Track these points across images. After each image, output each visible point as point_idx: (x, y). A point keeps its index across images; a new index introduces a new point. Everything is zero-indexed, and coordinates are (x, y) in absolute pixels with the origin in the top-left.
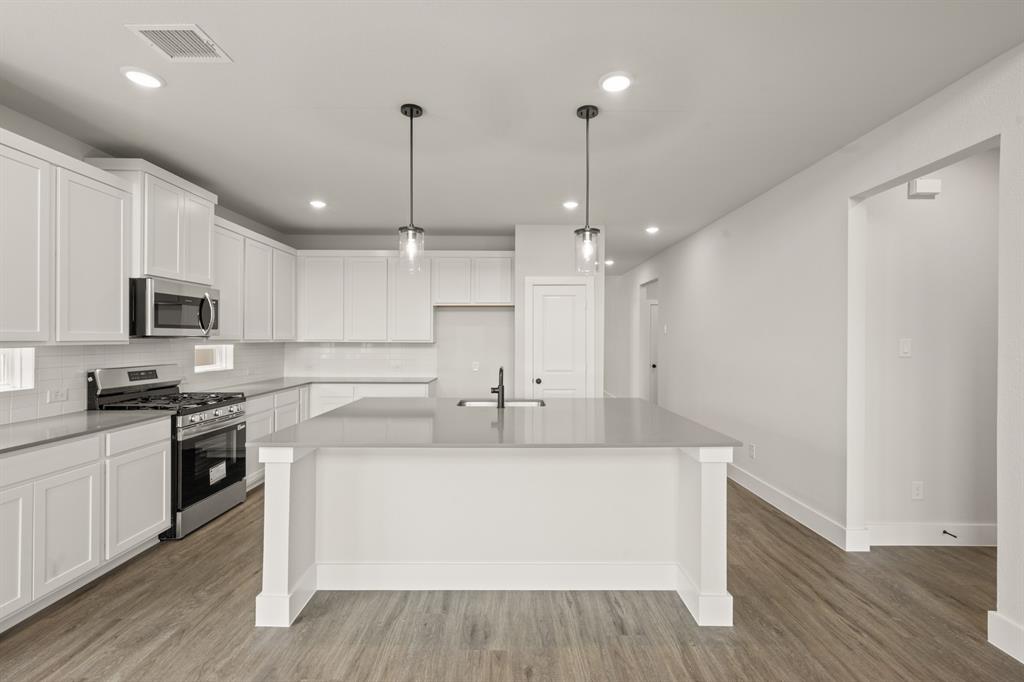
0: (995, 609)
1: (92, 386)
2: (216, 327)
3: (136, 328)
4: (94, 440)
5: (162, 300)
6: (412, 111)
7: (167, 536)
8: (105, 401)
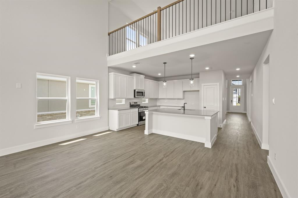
0: (268, 155)
1: (130, 104)
2: (144, 96)
3: (135, 96)
4: (130, 110)
5: (137, 92)
6: (165, 63)
7: (138, 125)
8: (132, 106)
